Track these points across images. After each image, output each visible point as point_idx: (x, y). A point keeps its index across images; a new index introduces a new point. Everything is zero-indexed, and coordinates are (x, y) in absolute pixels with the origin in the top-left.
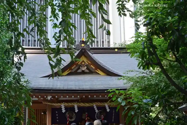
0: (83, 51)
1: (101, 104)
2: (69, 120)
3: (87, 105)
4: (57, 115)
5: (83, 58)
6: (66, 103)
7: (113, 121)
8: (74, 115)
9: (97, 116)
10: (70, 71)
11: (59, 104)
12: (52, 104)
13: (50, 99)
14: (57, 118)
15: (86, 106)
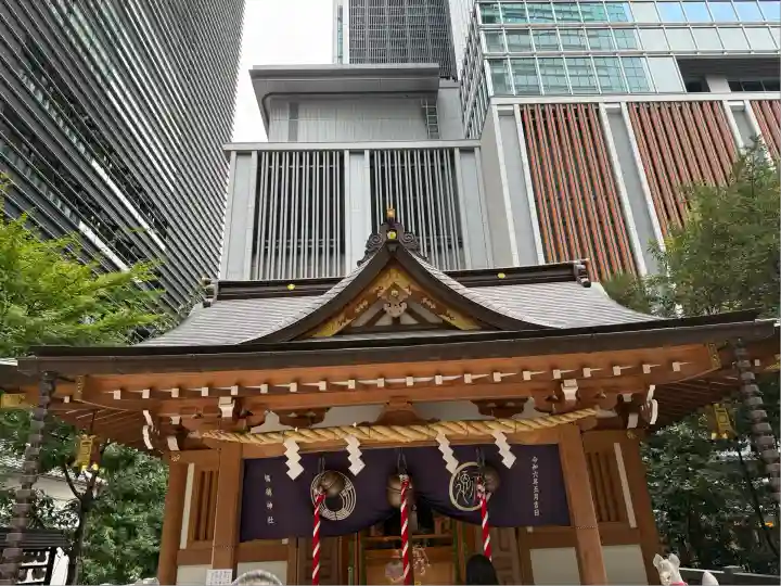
0: (392, 248)
1: (471, 431)
2: (326, 513)
3: (406, 436)
4: (269, 492)
5: (394, 275)
6: (305, 432)
7: (537, 513)
8: (349, 486)
9: (455, 491)
10: (348, 321)
11: (277, 439)
12: (243, 439)
13: (230, 415)
14: (270, 505)
15: (403, 440)
